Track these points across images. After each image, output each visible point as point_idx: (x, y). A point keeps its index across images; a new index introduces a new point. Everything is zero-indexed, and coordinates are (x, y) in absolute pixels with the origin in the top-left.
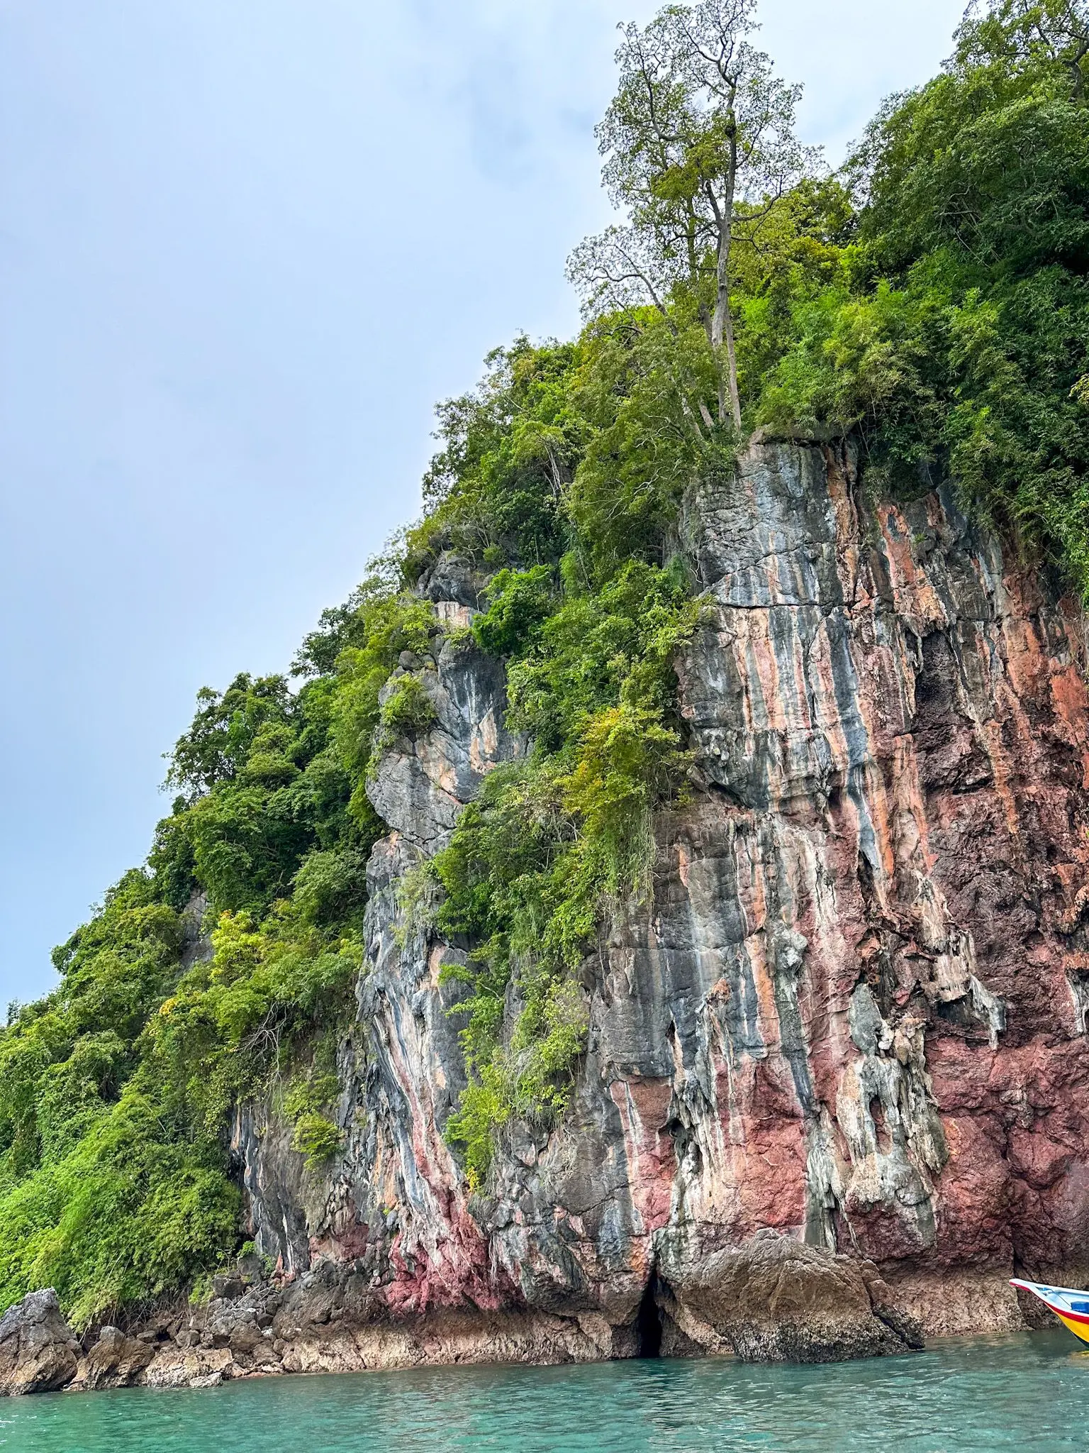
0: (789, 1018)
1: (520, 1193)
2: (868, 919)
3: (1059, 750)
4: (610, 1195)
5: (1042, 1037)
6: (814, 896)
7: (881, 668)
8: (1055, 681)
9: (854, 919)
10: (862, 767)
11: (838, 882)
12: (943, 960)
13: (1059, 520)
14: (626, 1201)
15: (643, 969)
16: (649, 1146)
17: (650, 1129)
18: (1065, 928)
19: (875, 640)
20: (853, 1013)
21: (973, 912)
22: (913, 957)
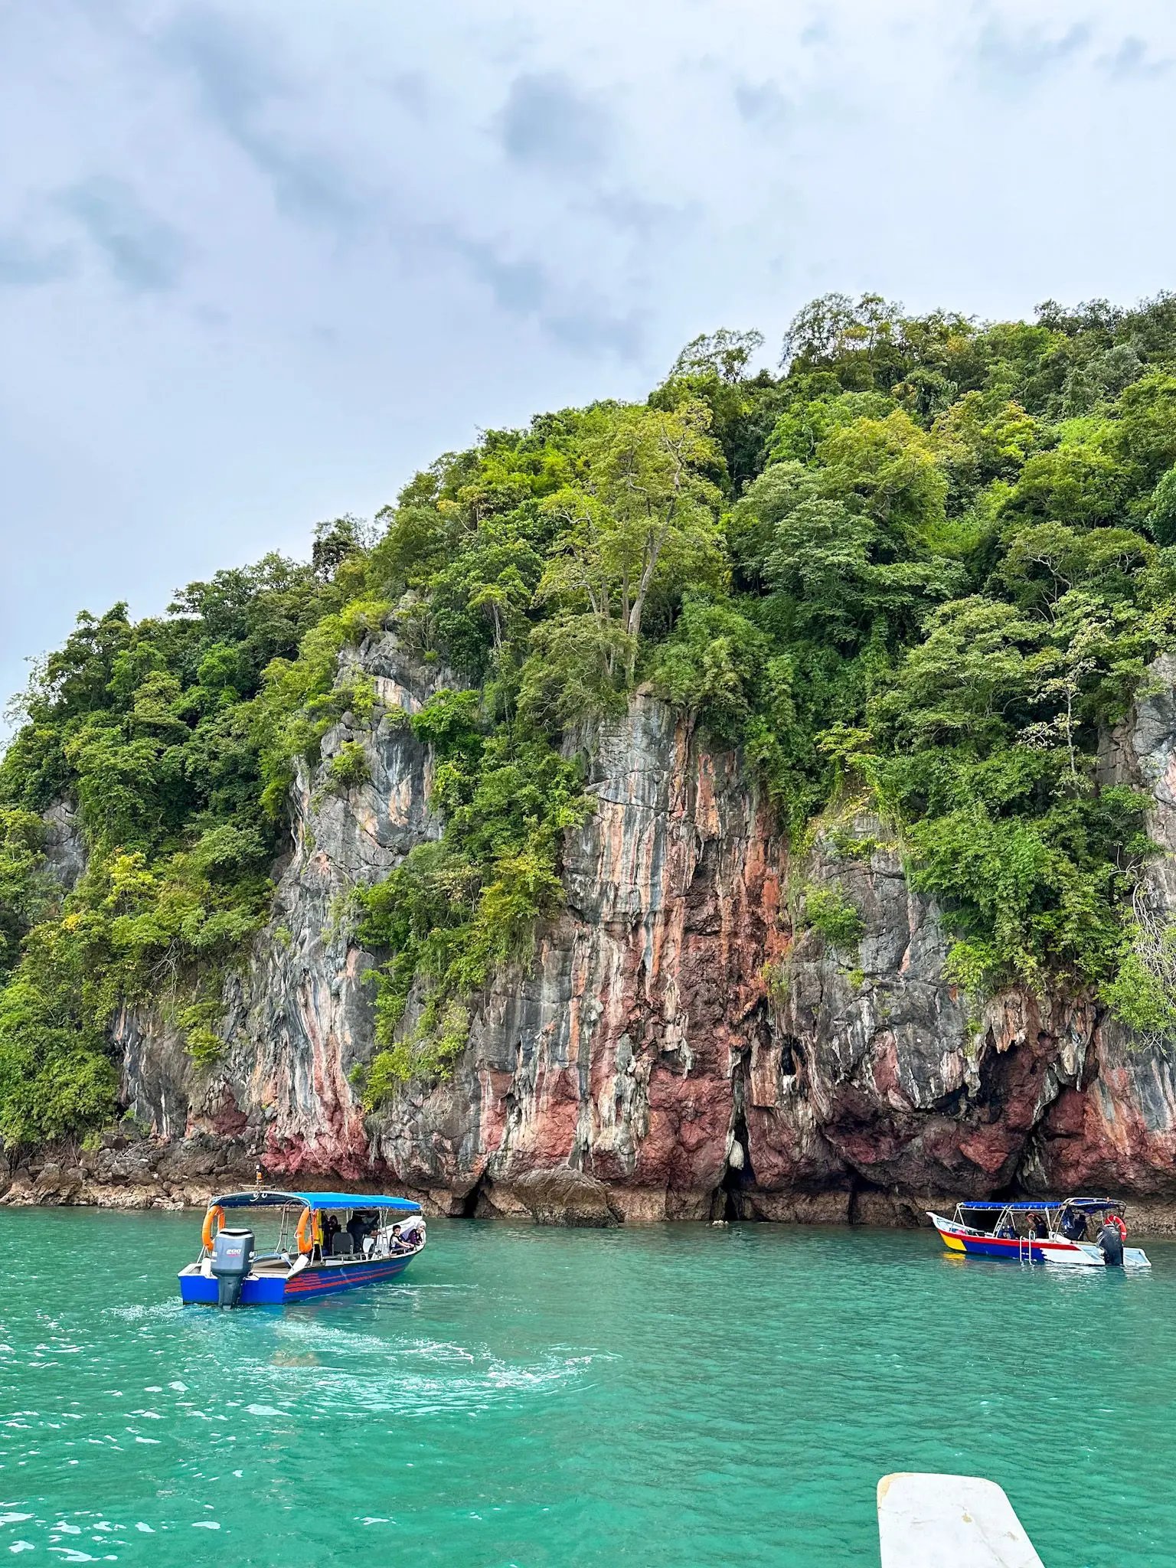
0: (584, 1047)
1: (409, 1121)
2: (637, 998)
3: (758, 923)
4: (469, 1131)
5: (710, 1075)
6: (612, 980)
7: (679, 856)
8: (767, 883)
9: (630, 998)
10: (655, 913)
11: (627, 975)
12: (670, 1027)
13: (791, 802)
14: (477, 1136)
15: (510, 1010)
16: (495, 1106)
17: (496, 1097)
18: (735, 1022)
19: (679, 838)
20: (618, 1050)
21: (692, 1003)
22: (656, 1024)
